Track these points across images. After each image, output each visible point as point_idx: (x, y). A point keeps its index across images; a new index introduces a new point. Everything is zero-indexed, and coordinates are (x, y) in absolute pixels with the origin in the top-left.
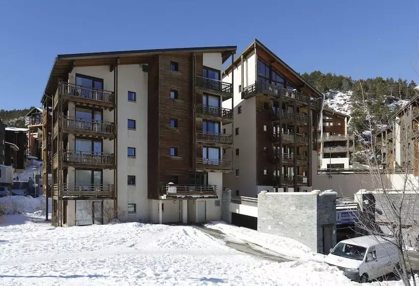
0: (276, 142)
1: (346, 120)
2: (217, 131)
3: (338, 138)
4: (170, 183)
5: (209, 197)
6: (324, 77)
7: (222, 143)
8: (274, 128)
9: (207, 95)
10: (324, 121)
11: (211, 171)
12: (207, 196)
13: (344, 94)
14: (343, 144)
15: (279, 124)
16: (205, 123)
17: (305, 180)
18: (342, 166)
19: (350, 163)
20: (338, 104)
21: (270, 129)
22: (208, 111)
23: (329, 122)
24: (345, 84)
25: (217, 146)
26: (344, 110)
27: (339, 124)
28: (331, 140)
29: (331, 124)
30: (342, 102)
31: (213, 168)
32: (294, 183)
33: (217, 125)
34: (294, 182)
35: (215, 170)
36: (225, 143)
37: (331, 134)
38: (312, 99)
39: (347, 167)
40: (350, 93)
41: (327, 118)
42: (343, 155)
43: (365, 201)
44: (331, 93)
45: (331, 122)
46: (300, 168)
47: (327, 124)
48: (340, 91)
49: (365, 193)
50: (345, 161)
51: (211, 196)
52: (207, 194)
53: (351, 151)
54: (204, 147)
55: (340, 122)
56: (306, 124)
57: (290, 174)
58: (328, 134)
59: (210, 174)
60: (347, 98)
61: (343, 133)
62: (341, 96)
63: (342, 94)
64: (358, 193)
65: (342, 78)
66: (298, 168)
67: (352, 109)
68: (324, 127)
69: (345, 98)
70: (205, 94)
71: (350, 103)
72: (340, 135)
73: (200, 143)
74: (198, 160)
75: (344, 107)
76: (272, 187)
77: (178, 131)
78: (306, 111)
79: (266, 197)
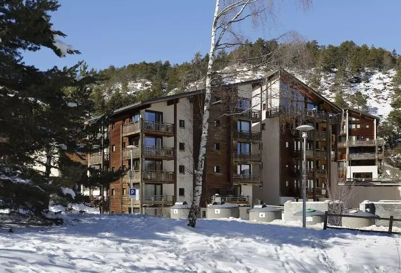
0: (297, 157)
1: (375, 122)
2: (248, 151)
3: (367, 142)
4: (216, 195)
5: (244, 206)
6: (359, 49)
7: (253, 161)
8: (295, 142)
9: (241, 121)
10: (350, 123)
11: (245, 185)
12: (242, 205)
13: (385, 76)
14: (371, 150)
15: (299, 140)
16: (239, 144)
17: (324, 192)
18: (369, 175)
19: (378, 171)
20: (375, 89)
21: (291, 145)
22: (242, 134)
23: (356, 123)
24: (387, 61)
25: (248, 163)
26: (383, 98)
27: (368, 127)
28: (359, 145)
29: (359, 126)
30: (381, 87)
31: (246, 181)
32: (314, 195)
33: (248, 145)
34: (313, 193)
35: (248, 184)
36: (255, 161)
37: (358, 139)
38: (330, 115)
39: (375, 176)
40: (393, 73)
41: (354, 119)
42: (371, 163)
43: (367, 209)
44: (367, 74)
45: (358, 124)
46: (319, 180)
47: (354, 126)
48: (380, 71)
49: (367, 203)
50: (373, 169)
51: (245, 205)
52: (243, 203)
53: (380, 158)
54: (239, 164)
55: (368, 125)
56: (324, 140)
57: (310, 186)
58: (354, 138)
59: (243, 187)
60: (388, 80)
61: (372, 138)
62: (380, 79)
63: (382, 76)
64: (363, 203)
65: (382, 52)
66: (318, 180)
67: (393, 96)
68: (350, 130)
69: (385, 81)
70: (239, 120)
71: (391, 88)
72: (368, 139)
73: (236, 162)
74: (234, 176)
75: (383, 93)
76: (294, 198)
77: (219, 152)
78: (325, 126)
79: (291, 206)
